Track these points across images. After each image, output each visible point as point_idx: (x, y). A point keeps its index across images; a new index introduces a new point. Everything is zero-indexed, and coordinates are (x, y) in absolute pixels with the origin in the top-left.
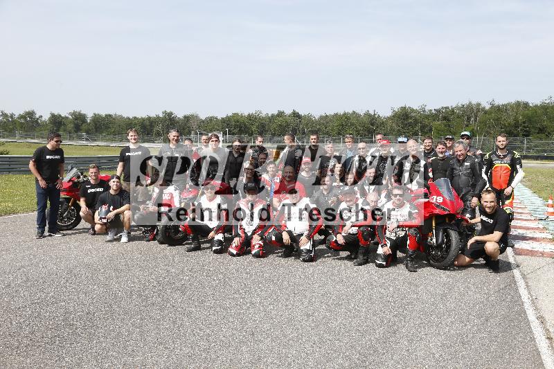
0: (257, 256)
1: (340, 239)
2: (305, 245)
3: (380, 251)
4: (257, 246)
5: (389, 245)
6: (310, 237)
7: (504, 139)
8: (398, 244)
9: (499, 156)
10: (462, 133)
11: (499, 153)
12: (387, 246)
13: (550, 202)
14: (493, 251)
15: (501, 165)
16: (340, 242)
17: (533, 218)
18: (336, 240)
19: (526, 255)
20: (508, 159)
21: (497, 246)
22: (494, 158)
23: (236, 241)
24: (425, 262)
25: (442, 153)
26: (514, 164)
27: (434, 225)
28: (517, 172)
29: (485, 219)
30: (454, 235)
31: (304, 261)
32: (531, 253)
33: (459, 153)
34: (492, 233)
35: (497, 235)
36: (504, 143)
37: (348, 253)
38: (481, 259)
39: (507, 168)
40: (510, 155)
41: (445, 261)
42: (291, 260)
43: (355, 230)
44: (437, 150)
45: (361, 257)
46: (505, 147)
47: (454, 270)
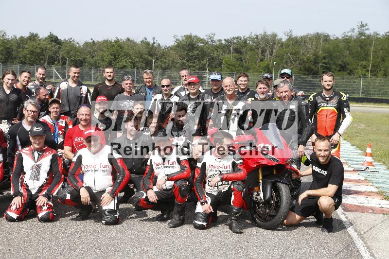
0: (45, 220)
1: (152, 196)
2: (109, 204)
3: (199, 208)
4: (46, 207)
5: (209, 202)
6: (113, 194)
7: (330, 78)
8: (221, 201)
9: (324, 98)
10: (283, 71)
11: (325, 94)
12: (207, 202)
13: (369, 150)
14: (328, 207)
15: (328, 108)
16: (151, 200)
17: (352, 169)
18: (147, 197)
19: (356, 211)
20: (335, 101)
21: (331, 201)
22: (319, 100)
23: (17, 202)
24: (249, 222)
25: (263, 93)
26: (341, 108)
27: (261, 177)
28: (344, 117)
29: (317, 169)
30: (284, 189)
31: (107, 224)
32: (361, 209)
33: (284, 94)
34: (326, 186)
35: (332, 188)
36: (331, 83)
37: (159, 213)
38: (311, 217)
39: (333, 112)
40: (336, 97)
41: (275, 220)
42: (89, 224)
43: (170, 184)
44: (258, 90)
45: (176, 216)
46: (332, 88)
47: (283, 230)
